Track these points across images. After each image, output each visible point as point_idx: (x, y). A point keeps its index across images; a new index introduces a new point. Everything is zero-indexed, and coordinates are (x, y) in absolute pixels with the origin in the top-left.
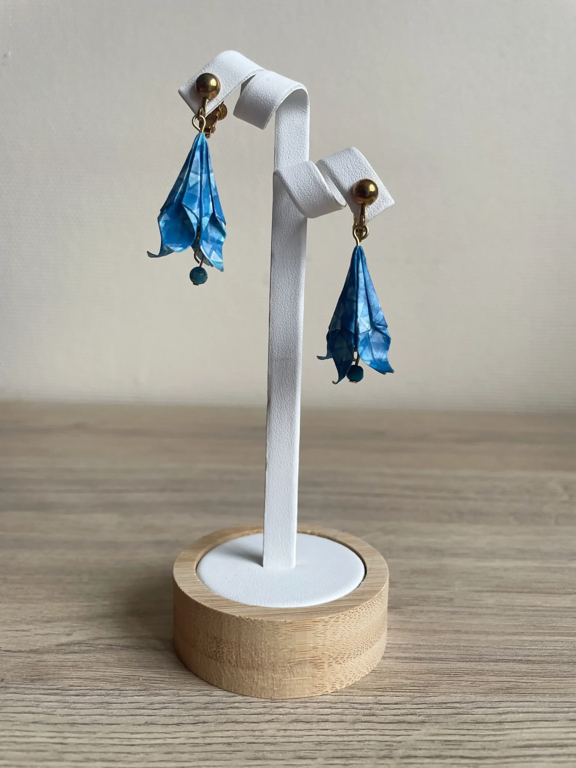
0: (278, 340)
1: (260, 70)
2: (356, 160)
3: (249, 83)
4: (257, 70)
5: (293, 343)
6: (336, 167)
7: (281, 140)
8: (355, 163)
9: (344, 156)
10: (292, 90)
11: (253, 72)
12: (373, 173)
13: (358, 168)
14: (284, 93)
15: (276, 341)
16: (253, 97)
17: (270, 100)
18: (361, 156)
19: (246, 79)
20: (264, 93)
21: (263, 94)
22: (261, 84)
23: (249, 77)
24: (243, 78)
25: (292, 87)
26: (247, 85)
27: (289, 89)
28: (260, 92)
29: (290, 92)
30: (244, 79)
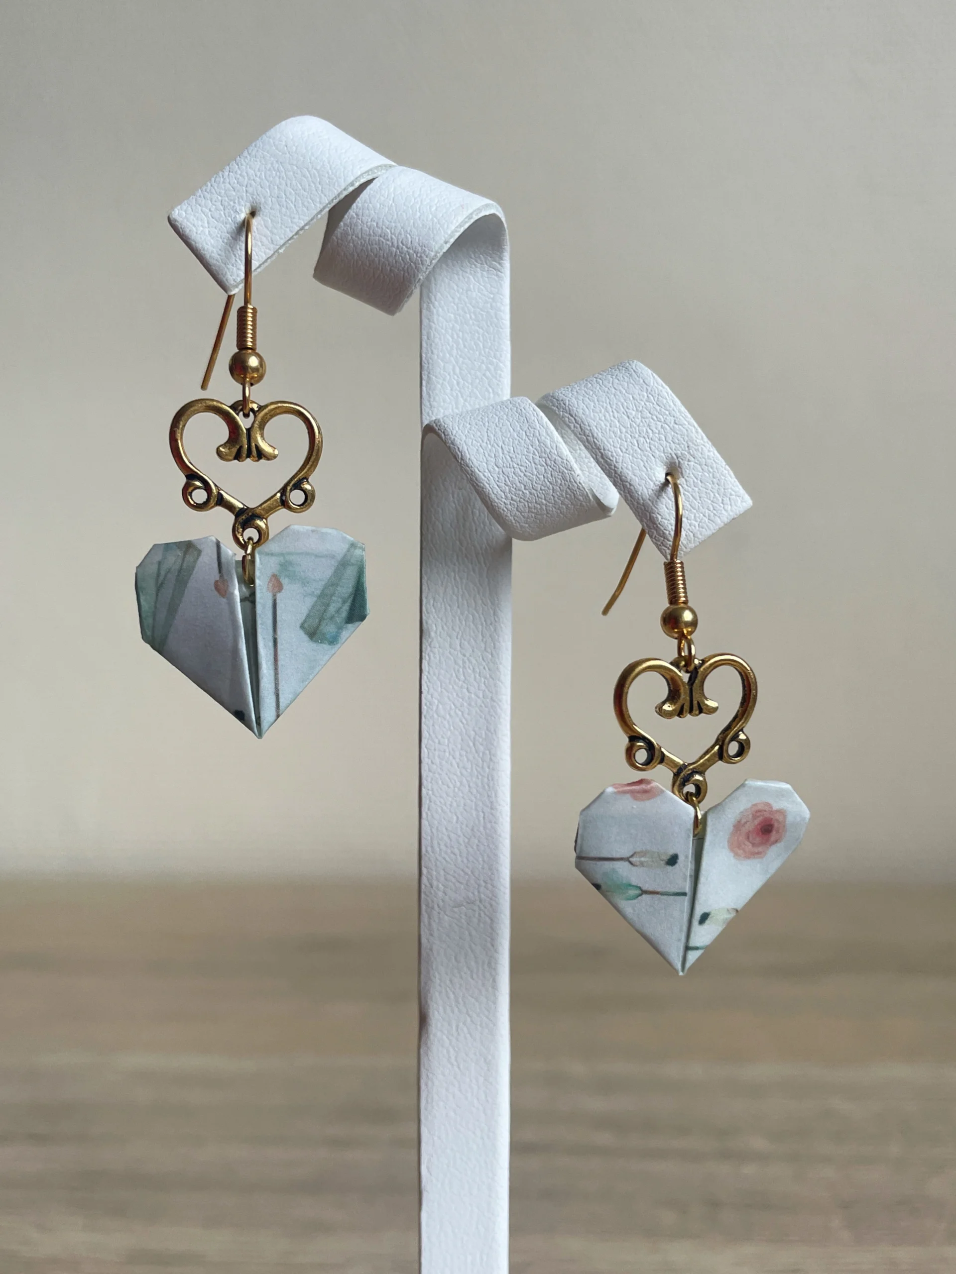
0: (446, 853)
1: (385, 166)
2: (648, 396)
3: (358, 199)
4: (377, 168)
5: (486, 858)
6: (596, 415)
7: (437, 340)
8: (647, 404)
9: (615, 387)
10: (472, 218)
11: (367, 172)
12: (694, 430)
13: (655, 418)
14: (453, 228)
15: (440, 855)
16: (370, 235)
17: (416, 244)
18: (660, 388)
19: (351, 189)
20: (399, 225)
21: (396, 226)
22: (391, 202)
23: (357, 184)
24: (343, 187)
25: (470, 211)
26: (354, 205)
27: (465, 217)
28: (388, 223)
29: (466, 222)
30: (345, 189)
